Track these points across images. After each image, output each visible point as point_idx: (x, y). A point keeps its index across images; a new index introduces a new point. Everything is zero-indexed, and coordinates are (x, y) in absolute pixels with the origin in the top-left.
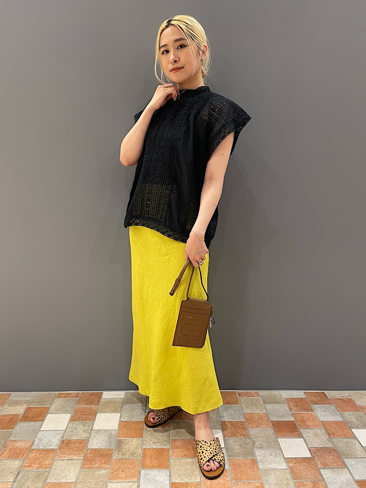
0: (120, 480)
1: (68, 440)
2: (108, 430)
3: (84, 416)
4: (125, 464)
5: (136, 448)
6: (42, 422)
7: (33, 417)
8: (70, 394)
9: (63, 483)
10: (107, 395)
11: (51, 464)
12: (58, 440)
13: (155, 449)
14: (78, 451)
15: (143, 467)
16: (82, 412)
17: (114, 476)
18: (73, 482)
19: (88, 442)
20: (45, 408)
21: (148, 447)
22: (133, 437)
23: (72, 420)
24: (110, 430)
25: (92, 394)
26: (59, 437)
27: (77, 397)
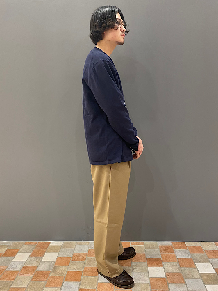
0: (51, 287)
1: (27, 266)
2: (50, 262)
3: (38, 254)
4: (56, 279)
5: (64, 271)
6: (14, 257)
7: (10, 254)
8: (32, 243)
9: (19, 287)
10: (53, 243)
11: (15, 278)
12: (21, 266)
13: (75, 271)
14: (31, 272)
15: (66, 280)
16: (37, 252)
17: (48, 285)
18: (25, 287)
19: (38, 267)
20: (17, 250)
21: (70, 270)
22: (64, 265)
23: (31, 256)
24: (51, 261)
25: (45, 243)
26: (22, 264)
27: (36, 244)
